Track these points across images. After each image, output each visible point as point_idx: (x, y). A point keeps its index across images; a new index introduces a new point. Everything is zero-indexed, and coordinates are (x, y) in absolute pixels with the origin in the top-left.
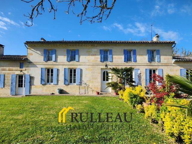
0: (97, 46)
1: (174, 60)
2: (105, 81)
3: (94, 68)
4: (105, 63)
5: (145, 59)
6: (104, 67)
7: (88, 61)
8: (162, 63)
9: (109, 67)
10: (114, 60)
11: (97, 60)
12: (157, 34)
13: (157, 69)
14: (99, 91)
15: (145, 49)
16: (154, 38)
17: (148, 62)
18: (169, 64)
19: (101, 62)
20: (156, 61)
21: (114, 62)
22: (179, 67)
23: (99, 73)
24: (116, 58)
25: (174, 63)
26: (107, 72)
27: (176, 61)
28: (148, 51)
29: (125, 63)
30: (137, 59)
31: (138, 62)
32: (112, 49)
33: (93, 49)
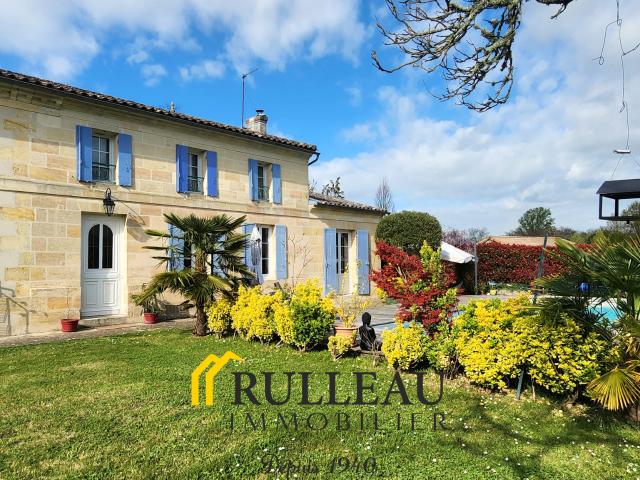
0: (61, 107)
1: (315, 202)
2: (97, 267)
3: (47, 209)
4: (100, 189)
5: (244, 190)
6: (98, 206)
7: (16, 169)
8: (286, 209)
9: (119, 208)
10: (138, 181)
11: (64, 174)
12: (261, 111)
13: (273, 226)
14: (74, 313)
15: (241, 155)
16: (252, 119)
17: (251, 202)
18: (301, 211)
19: (81, 181)
20: (271, 200)
21: (138, 190)
22: (320, 222)
23: (71, 234)
24: (145, 173)
25: (313, 211)
26: (106, 228)
27: (319, 205)
28: (250, 161)
29: (179, 195)
30: (220, 188)
31: (221, 198)
32: (129, 133)
33: (40, 118)
